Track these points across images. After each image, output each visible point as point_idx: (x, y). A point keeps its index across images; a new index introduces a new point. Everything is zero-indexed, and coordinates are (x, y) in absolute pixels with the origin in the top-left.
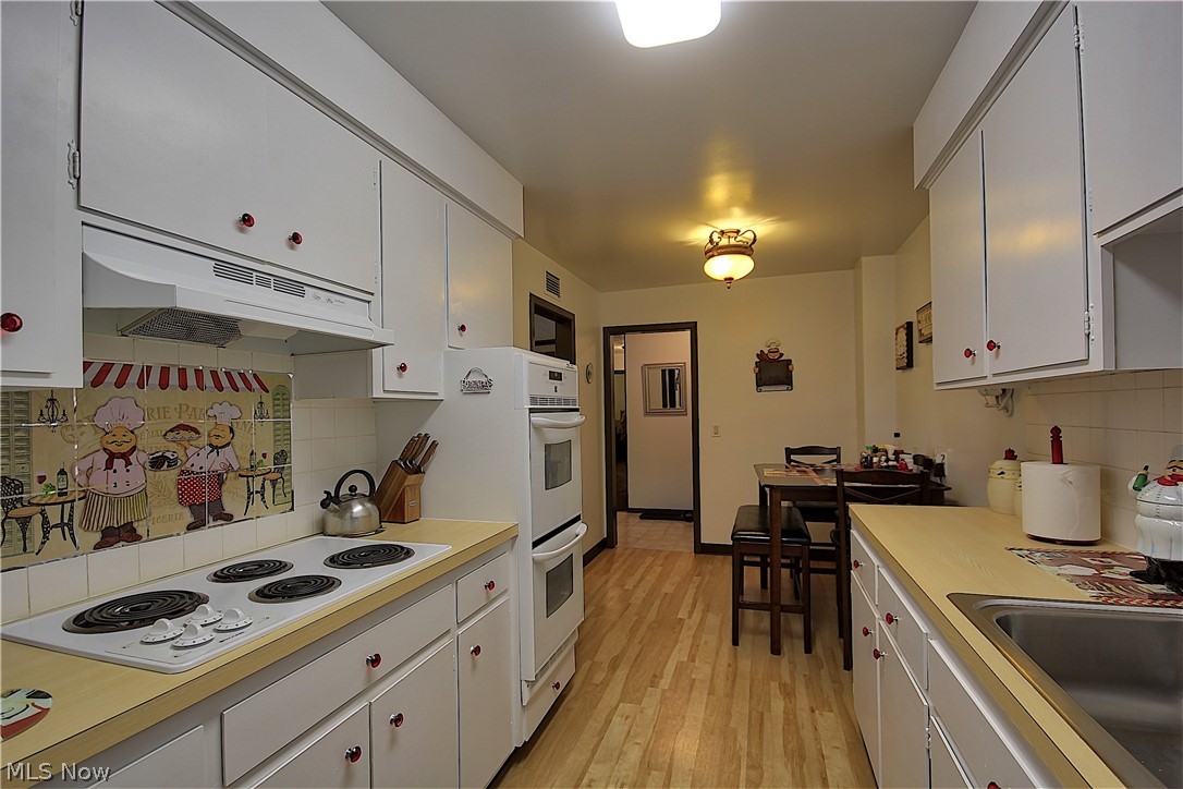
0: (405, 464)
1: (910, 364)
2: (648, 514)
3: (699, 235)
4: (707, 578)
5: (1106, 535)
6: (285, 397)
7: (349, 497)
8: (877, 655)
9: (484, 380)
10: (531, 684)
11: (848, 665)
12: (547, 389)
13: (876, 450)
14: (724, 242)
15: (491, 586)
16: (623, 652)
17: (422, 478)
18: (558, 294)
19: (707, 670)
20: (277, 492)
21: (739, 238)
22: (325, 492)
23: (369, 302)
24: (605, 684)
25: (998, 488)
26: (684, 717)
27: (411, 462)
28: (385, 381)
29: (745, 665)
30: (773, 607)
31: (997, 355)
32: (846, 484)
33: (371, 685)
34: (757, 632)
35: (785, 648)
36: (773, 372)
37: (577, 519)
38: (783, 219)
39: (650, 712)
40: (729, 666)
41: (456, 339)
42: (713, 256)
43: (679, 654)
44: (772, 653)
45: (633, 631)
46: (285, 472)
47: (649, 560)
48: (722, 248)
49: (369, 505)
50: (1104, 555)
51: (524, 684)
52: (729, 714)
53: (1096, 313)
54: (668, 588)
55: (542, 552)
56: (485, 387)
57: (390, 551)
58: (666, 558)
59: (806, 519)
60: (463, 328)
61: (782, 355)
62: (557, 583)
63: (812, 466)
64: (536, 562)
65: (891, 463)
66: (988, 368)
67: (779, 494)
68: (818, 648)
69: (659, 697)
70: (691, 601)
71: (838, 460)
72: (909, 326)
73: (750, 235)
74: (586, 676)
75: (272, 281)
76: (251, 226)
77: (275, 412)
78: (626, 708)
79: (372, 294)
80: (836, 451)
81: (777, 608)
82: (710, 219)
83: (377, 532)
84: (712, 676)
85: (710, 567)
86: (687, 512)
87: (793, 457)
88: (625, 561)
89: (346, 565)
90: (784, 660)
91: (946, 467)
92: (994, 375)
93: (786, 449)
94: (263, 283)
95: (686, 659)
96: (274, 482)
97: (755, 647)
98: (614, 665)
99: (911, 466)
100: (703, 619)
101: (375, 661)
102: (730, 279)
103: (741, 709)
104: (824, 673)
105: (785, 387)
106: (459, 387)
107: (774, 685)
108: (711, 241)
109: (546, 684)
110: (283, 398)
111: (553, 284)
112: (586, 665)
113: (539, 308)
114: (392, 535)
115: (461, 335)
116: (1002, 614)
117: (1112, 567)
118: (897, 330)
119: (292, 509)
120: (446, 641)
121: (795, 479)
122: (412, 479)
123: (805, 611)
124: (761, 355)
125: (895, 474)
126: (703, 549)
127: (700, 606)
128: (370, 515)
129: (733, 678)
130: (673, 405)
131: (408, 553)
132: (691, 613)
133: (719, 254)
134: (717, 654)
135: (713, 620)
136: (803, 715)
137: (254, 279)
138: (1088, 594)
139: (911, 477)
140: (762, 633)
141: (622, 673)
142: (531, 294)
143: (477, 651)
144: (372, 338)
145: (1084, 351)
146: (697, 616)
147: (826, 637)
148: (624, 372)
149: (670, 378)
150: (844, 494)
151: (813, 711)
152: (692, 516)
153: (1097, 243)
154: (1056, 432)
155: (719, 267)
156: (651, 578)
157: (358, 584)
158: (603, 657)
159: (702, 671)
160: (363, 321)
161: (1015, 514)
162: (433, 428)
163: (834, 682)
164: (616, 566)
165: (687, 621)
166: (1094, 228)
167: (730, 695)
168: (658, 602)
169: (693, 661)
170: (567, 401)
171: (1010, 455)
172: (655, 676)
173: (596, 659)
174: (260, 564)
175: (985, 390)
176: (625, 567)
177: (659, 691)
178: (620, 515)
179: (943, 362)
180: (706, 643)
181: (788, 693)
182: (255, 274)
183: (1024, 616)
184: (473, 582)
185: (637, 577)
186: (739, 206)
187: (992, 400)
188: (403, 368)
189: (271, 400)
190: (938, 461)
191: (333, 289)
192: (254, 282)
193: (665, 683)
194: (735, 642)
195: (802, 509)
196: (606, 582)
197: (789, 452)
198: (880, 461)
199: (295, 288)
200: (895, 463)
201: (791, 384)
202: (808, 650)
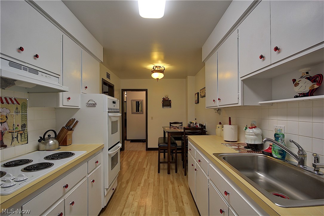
0: (67, 128)
1: (198, 102)
2: (133, 141)
3: (150, 67)
4: (150, 157)
5: (238, 140)
6: (25, 106)
7: (48, 139)
8: (196, 170)
9: (94, 103)
10: (107, 189)
11: (186, 175)
12: (112, 106)
13: (191, 123)
14: (157, 69)
15: (97, 162)
16: (130, 178)
17: (72, 132)
18: (109, 79)
19: (152, 180)
20: (22, 137)
21: (160, 69)
22: (40, 137)
23: (58, 78)
24: (126, 187)
25: (218, 130)
26: (148, 193)
27: (69, 127)
28: (63, 102)
29: (162, 177)
30: (169, 163)
31: (220, 101)
32: (186, 131)
33: (65, 194)
34: (164, 169)
35: (171, 172)
36: (167, 103)
37: (119, 142)
38: (171, 65)
39: (139, 193)
40: (158, 178)
41: (84, 90)
42: (154, 72)
43: (145, 177)
44: (168, 174)
45: (132, 173)
46: (25, 131)
47: (134, 153)
48: (156, 71)
49: (55, 141)
50: (238, 144)
51: (105, 190)
52: (159, 190)
53: (240, 94)
54: (140, 160)
55: (110, 152)
56: (94, 105)
57: (67, 154)
58: (139, 152)
59: (175, 140)
60: (86, 87)
61: (169, 99)
62: (114, 160)
63: (176, 127)
64: (109, 155)
65: (194, 126)
66: (218, 104)
67: (170, 134)
68: (178, 171)
69: (141, 189)
70: (146, 163)
71: (182, 125)
72: (198, 93)
73: (163, 68)
74: (120, 186)
75: (28, 69)
76: (23, 51)
77: (22, 111)
78: (132, 193)
79: (59, 75)
80: (181, 123)
81: (169, 162)
82: (154, 63)
83: (58, 149)
84: (154, 181)
85: (151, 154)
86: (144, 140)
87: (171, 125)
88: (127, 154)
89: (53, 159)
90: (171, 175)
91: (206, 126)
92: (219, 106)
93: (170, 123)
94: (25, 69)
95: (147, 178)
96: (21, 134)
97: (164, 173)
98: (127, 182)
99: (199, 126)
100: (150, 167)
101: (66, 186)
102: (158, 79)
103: (162, 188)
104: (180, 177)
105: (169, 107)
106: (85, 105)
107: (169, 182)
108: (153, 68)
109: (111, 189)
110: (24, 107)
111: (108, 76)
112: (120, 183)
113: (104, 83)
114: (64, 149)
115: (86, 89)
116: (223, 157)
117: (240, 146)
118: (195, 94)
119: (27, 143)
120: (85, 179)
121: (172, 130)
122: (69, 132)
123: (176, 163)
124: (164, 99)
125: (196, 128)
126: (148, 149)
127: (149, 164)
128: (56, 144)
129: (159, 181)
130: (138, 111)
131: (72, 154)
132: (147, 166)
133: (155, 72)
134: (155, 176)
135: (152, 167)
136: (177, 188)
137: (22, 68)
138: (238, 152)
139: (199, 129)
140: (165, 169)
141: (130, 184)
142: (102, 78)
143: (93, 181)
144: (62, 89)
145: (238, 101)
146: (148, 167)
147: (180, 169)
148: (126, 102)
149: (138, 104)
150: (185, 133)
151: (179, 186)
152: (145, 141)
153: (240, 80)
154: (230, 118)
155: (155, 76)
156: (135, 158)
157: (59, 164)
158: (124, 180)
159: (151, 180)
160: (57, 83)
161: (221, 136)
162: (76, 117)
163: (183, 179)
164: (125, 156)
165: (146, 168)
166: (240, 76)
167: (159, 185)
168: (138, 164)
169: (149, 178)
170: (117, 109)
171: (220, 123)
172: (139, 183)
173: (122, 181)
174: (21, 161)
175: (215, 109)
176: (127, 155)
177: (140, 187)
178: (125, 141)
179: (208, 102)
180: (151, 173)
181: (173, 183)
182: (22, 66)
183: (228, 157)
184: (92, 161)
185: (131, 158)
186: (160, 60)
187: (216, 111)
188: (69, 98)
189: (21, 108)
190: (204, 125)
191: (47, 73)
192: (22, 69)
193: (142, 185)
194: (159, 172)
195: (174, 138)
196: (123, 160)
197: (171, 123)
198: (192, 125)
199: (36, 72)
200: (195, 126)
201: (171, 106)
202: (176, 172)
